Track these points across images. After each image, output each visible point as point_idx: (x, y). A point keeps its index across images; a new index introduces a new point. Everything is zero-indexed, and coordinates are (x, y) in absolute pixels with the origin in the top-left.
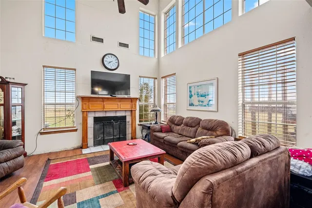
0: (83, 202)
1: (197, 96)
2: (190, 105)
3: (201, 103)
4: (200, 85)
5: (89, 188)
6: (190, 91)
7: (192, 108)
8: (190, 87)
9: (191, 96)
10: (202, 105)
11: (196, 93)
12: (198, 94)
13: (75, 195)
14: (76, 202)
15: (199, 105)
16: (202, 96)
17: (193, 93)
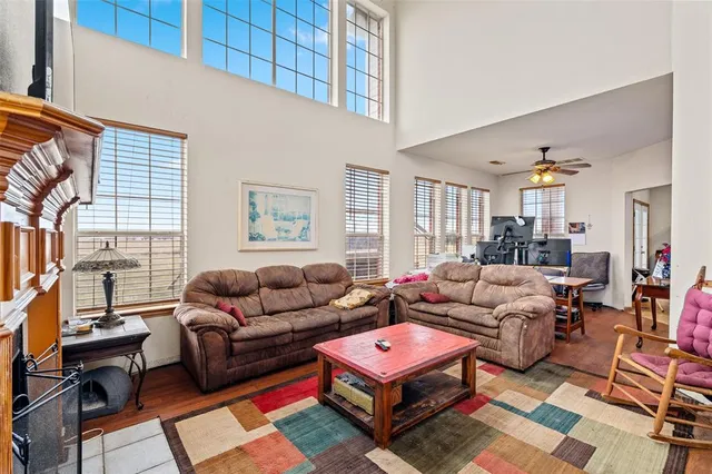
0: (557, 429)
1: (272, 218)
2: (252, 238)
3: (283, 234)
4: (283, 196)
5: (520, 438)
6: (252, 204)
7: (258, 245)
8: (251, 194)
9: (253, 218)
10: (286, 239)
11: (270, 211)
12: (275, 215)
13: (555, 451)
14: (567, 438)
15: (279, 238)
16: (285, 219)
17: (260, 209)
